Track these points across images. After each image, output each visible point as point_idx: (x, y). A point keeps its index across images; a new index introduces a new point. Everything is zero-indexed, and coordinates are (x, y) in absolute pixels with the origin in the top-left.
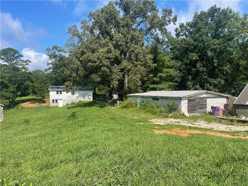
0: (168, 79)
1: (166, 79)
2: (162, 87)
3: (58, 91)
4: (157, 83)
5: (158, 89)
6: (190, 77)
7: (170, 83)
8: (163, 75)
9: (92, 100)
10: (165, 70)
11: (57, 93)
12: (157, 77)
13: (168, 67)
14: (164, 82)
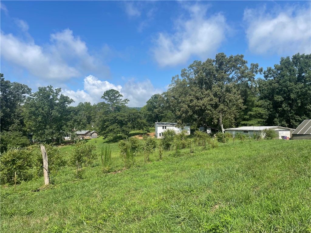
0: (257, 116)
1: (255, 117)
2: (252, 123)
3: (163, 127)
4: (247, 120)
5: (248, 125)
6: (277, 115)
7: (259, 120)
8: (252, 113)
9: (189, 134)
10: (254, 109)
11: (163, 128)
12: (247, 115)
13: (257, 106)
14: (253, 119)
